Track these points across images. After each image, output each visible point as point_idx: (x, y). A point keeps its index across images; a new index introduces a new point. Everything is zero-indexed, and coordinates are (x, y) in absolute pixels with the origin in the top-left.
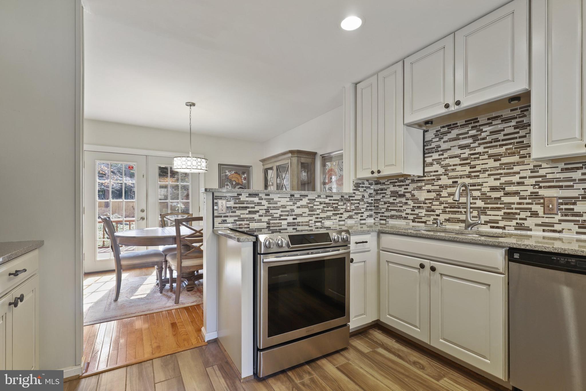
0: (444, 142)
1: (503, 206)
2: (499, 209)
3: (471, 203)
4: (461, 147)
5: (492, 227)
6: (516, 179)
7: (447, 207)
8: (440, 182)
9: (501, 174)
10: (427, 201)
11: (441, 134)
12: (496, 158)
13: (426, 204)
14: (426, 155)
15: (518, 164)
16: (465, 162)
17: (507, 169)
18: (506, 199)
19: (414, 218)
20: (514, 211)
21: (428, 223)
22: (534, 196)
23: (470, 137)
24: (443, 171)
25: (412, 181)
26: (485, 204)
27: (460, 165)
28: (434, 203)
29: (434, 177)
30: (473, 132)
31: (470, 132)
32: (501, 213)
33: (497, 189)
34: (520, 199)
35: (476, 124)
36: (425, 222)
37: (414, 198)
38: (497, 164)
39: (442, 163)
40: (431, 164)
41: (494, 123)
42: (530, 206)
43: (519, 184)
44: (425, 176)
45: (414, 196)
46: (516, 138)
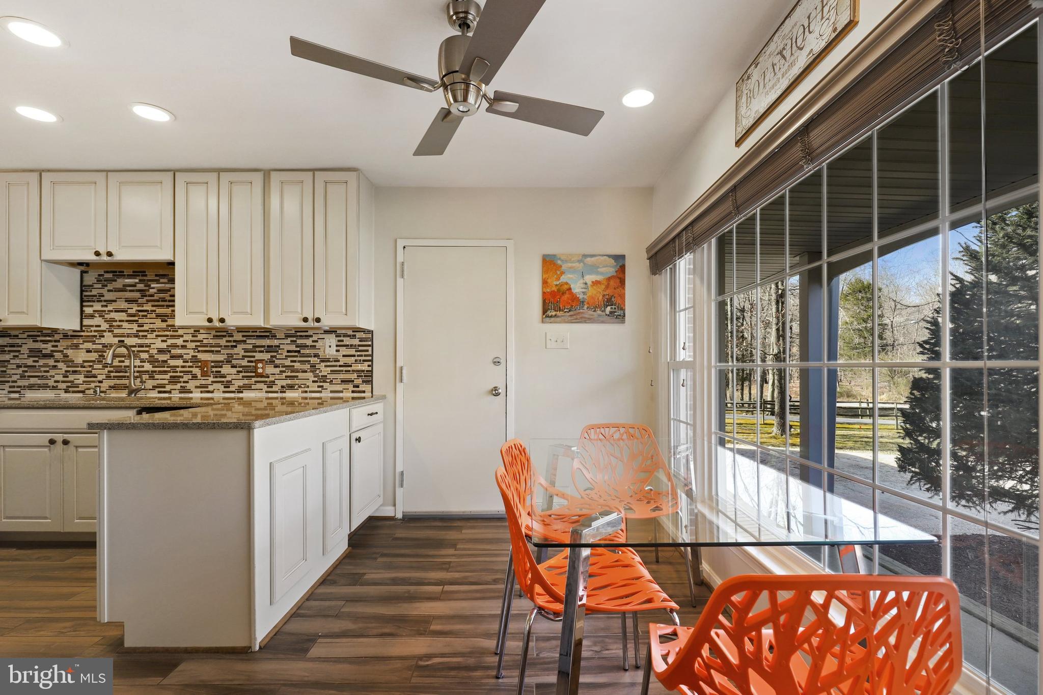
0: (109, 291)
1: (169, 369)
2: (165, 372)
3: (135, 367)
4: (129, 301)
5: (160, 392)
6: (180, 342)
7: (112, 372)
8: (103, 341)
9: (167, 336)
10: (86, 364)
11: (105, 281)
12: (163, 318)
13: (84, 367)
14: (85, 304)
16: (133, 318)
17: (173, 331)
18: (172, 363)
19: (67, 387)
20: (178, 374)
21: (87, 392)
22: (194, 359)
23: (137, 290)
24: (107, 326)
25: (64, 336)
26: (153, 367)
27: (127, 321)
28: (95, 366)
29: (96, 334)
30: (141, 286)
31: (138, 285)
32: (168, 377)
33: (164, 351)
34: (184, 362)
35: (145, 278)
36: (83, 392)
37: (66, 359)
38: (164, 325)
39: (106, 316)
40: (92, 316)
41: (162, 280)
42: (191, 369)
43: (184, 347)
44: (84, 331)
45: (68, 356)
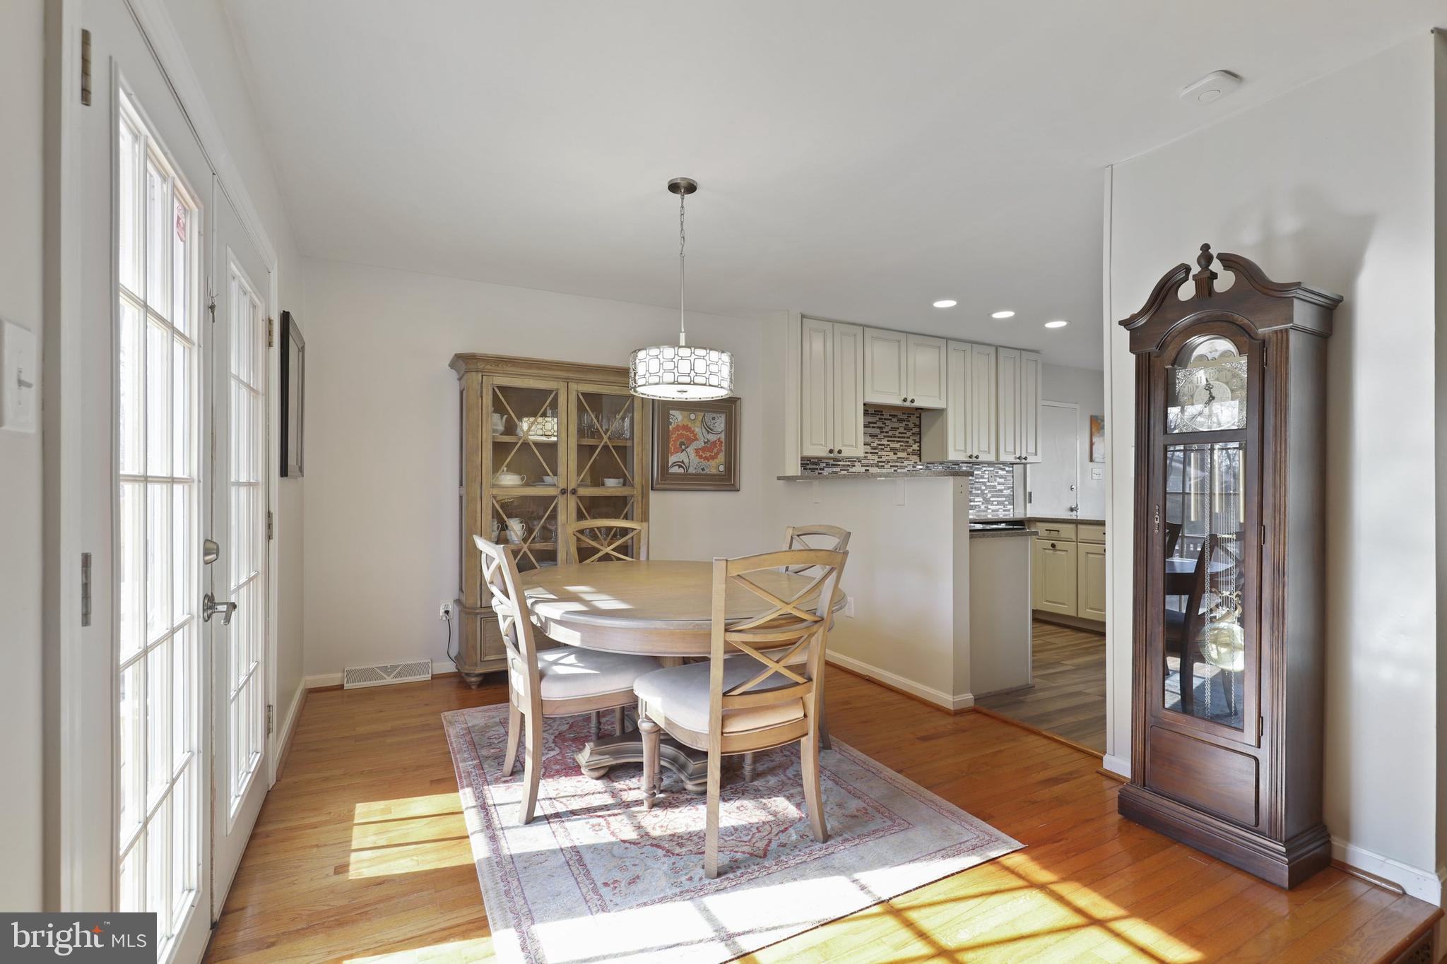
8: (854, 469)
9: (897, 466)
12: (895, 451)
15: (907, 459)
23: (878, 427)
27: (871, 453)
29: (849, 463)
30: (880, 424)
41: (893, 420)
46: (904, 437)
